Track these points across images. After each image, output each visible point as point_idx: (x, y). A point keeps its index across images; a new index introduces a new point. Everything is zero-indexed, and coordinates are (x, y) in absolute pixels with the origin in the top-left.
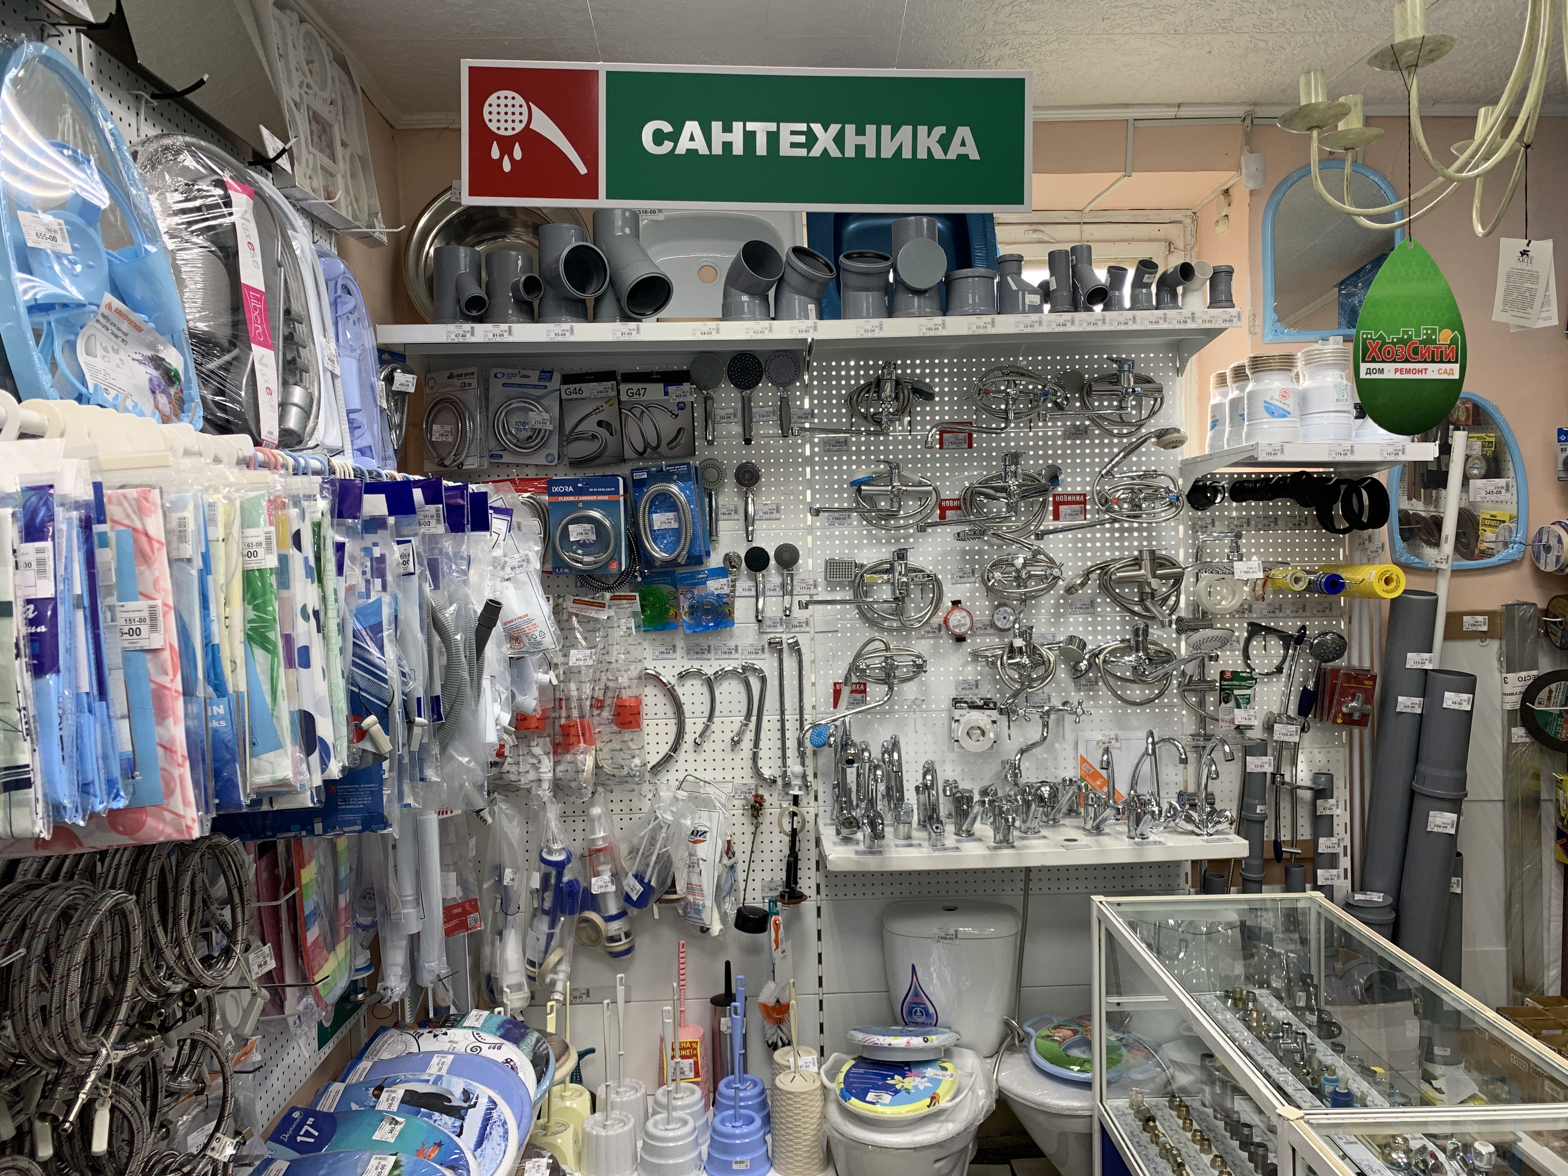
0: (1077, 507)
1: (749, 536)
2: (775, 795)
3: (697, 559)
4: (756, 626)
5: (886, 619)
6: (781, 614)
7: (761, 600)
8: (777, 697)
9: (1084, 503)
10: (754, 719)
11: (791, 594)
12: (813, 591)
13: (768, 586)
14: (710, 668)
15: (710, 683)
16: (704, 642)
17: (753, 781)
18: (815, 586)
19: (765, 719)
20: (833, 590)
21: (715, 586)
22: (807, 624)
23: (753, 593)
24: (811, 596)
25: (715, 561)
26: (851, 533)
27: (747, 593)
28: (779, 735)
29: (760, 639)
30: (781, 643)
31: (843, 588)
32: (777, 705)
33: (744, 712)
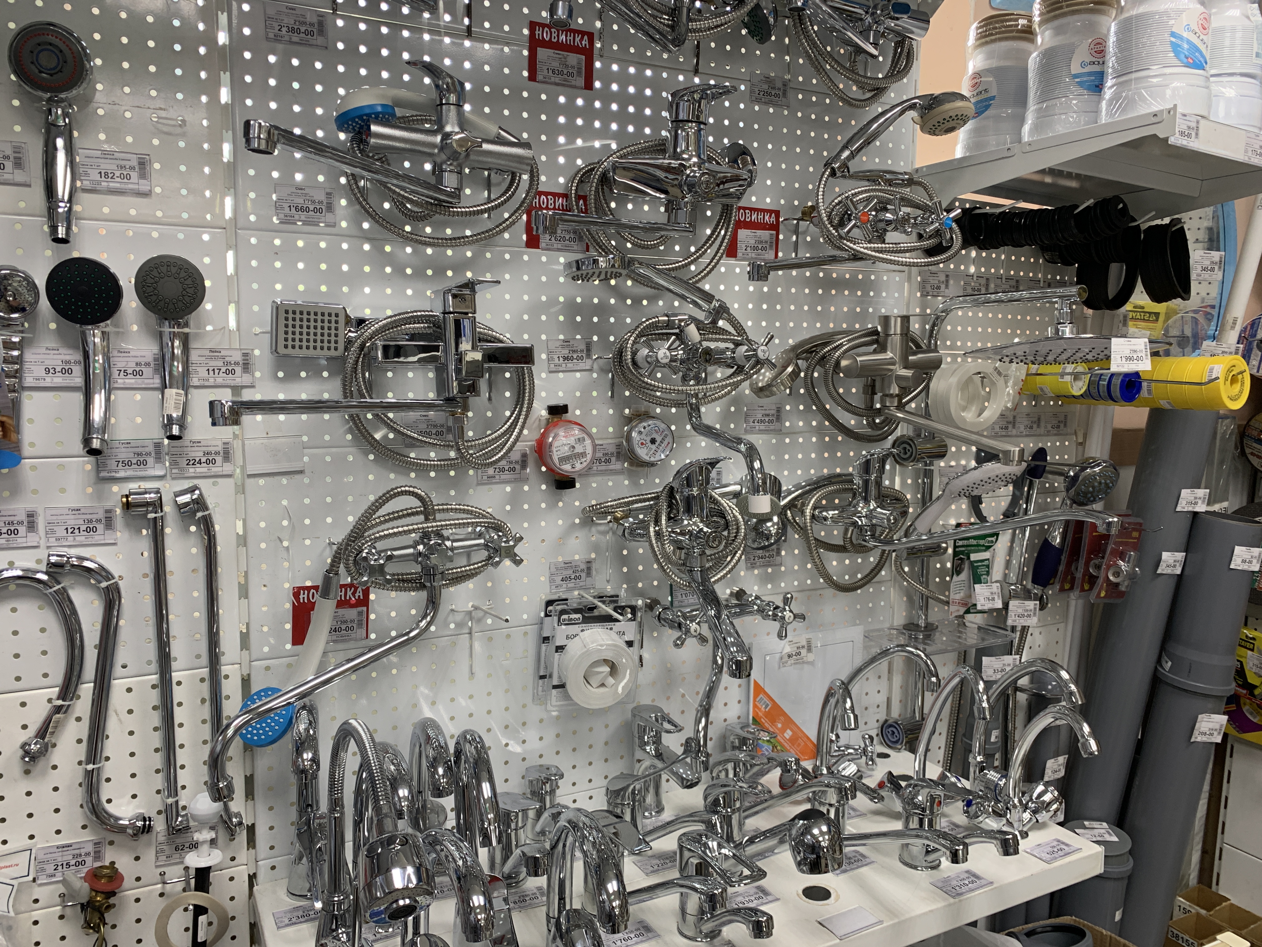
0: (765, 234)
1: (58, 229)
2: (149, 856)
4: (88, 463)
5: (413, 443)
6: (156, 433)
7: (99, 400)
8: (150, 631)
9: (775, 227)
10: (87, 689)
11: (184, 383)
12: (240, 378)
13: (119, 362)
17: (87, 836)
18: (247, 366)
19: (118, 685)
20: (292, 376)
22: (227, 455)
23: (79, 381)
24: (236, 389)
26: (334, 248)
27: (58, 380)
28: (156, 719)
29: (99, 496)
30: (158, 505)
31: (315, 373)
32: (151, 651)
33: (58, 675)
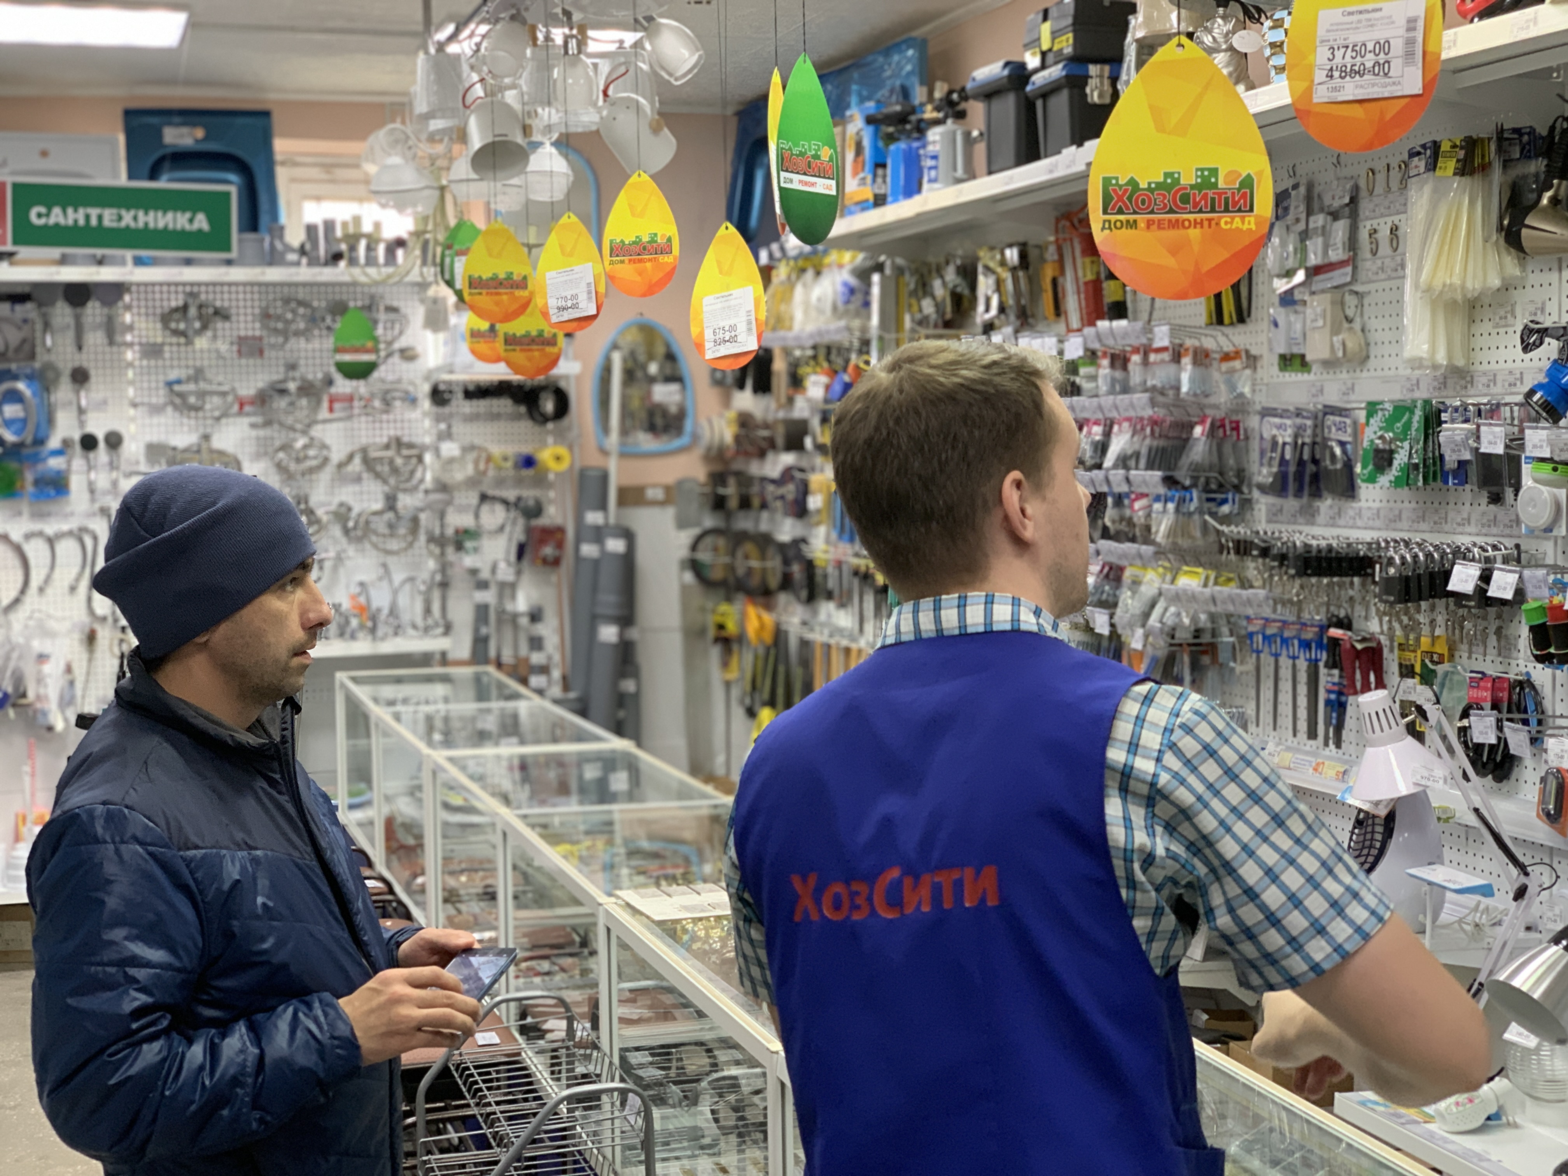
0: (346, 404)
1: (82, 424)
3: (40, 441)
4: (89, 495)
6: (110, 486)
7: (92, 475)
9: (351, 401)
11: (118, 470)
13: (98, 463)
14: (50, 528)
15: (51, 542)
16: (46, 507)
17: (87, 619)
18: (137, 464)
21: (55, 463)
23: (86, 469)
25: (54, 443)
26: (166, 422)
27: (81, 469)
